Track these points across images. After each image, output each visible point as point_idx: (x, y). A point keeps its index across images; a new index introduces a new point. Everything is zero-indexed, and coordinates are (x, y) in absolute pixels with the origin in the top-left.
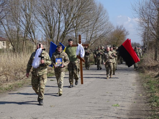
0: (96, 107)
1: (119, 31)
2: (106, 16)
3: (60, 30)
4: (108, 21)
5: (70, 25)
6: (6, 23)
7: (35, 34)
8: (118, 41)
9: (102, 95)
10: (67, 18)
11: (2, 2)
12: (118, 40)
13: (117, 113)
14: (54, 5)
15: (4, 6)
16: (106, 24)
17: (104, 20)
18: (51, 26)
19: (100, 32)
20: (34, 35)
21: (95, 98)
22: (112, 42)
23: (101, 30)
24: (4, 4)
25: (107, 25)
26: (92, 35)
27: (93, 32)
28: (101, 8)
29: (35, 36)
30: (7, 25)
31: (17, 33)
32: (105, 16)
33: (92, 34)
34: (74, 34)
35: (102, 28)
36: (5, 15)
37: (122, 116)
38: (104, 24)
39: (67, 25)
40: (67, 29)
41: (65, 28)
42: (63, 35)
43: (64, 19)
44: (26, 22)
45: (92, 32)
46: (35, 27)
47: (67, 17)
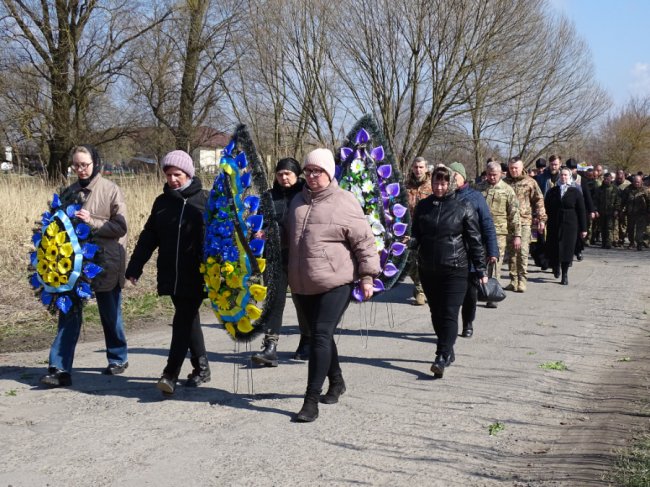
0: (483, 369)
1: (638, 116)
2: (585, 63)
3: (415, 110)
4: (591, 81)
5: (452, 93)
6: (239, 87)
7: (334, 125)
8: (631, 154)
9: (520, 332)
10: (439, 70)
11: (225, 15)
12: (634, 148)
13: (546, 390)
14: (399, 25)
15: (232, 29)
16: (584, 89)
17: (575, 75)
18: (384, 96)
19: (563, 119)
20: (330, 127)
21: (492, 339)
22: (610, 156)
23: (562, 112)
24: (234, 20)
25: (586, 93)
26: (530, 130)
27: (537, 120)
28: (565, 35)
29: (333, 129)
30: (242, 93)
31: (273, 120)
32: (579, 64)
33: (532, 126)
34: (469, 127)
35: (567, 104)
36: (234, 58)
37: (564, 401)
38: (577, 91)
39: (442, 94)
40: (438, 108)
41: (434, 105)
42: (426, 128)
43: (430, 73)
44: (302, 82)
45: (533, 119)
46: (335, 100)
47: (441, 67)
